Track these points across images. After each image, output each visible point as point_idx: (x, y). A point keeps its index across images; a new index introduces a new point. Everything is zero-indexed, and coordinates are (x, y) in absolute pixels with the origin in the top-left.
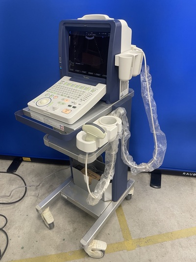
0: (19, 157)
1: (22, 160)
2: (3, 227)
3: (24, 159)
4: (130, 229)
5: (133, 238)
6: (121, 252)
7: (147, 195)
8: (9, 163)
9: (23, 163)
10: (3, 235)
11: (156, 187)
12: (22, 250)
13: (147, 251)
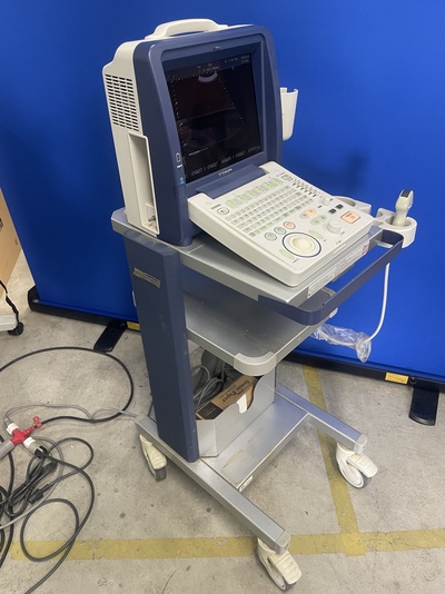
0: (120, 321)
1: (125, 328)
2: (85, 467)
3: (130, 325)
4: (355, 507)
5: (362, 531)
6: (332, 556)
7: (400, 437)
8: (99, 330)
9: (125, 334)
10: (85, 482)
11: (422, 420)
12: (122, 521)
13: (391, 562)
